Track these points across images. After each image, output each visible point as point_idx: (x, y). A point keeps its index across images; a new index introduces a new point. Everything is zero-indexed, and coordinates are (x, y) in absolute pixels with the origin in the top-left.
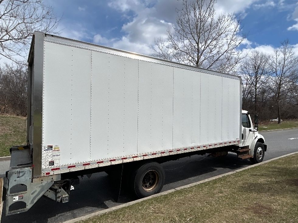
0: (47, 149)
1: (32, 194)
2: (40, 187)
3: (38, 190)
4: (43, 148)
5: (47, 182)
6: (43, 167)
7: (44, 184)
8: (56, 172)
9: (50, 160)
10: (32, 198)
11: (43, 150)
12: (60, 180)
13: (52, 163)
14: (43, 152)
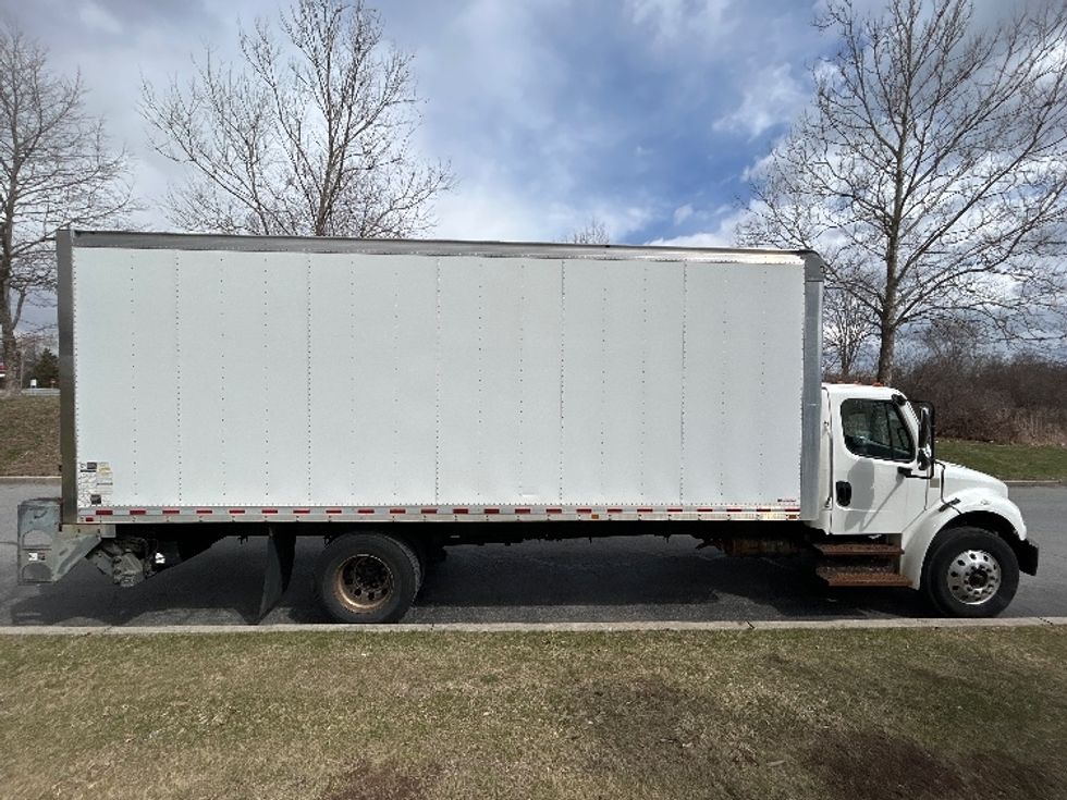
0: (85, 468)
1: (61, 554)
2: (74, 543)
3: (71, 548)
4: (78, 466)
5: (87, 538)
6: (80, 504)
7: (81, 539)
8: (106, 520)
9: (92, 492)
10: (60, 562)
11: (79, 471)
12: (114, 536)
13: (96, 500)
14: (79, 474)
